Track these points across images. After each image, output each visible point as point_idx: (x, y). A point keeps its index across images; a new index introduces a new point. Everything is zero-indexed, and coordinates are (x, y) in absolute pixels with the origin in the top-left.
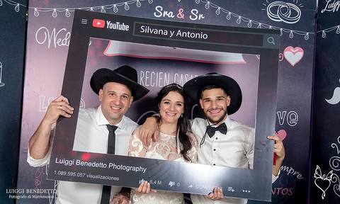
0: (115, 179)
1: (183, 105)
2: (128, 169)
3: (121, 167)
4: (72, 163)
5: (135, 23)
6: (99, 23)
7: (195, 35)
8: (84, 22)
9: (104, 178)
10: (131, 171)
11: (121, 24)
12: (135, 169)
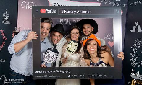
0: (59, 76)
1: (79, 33)
2: (63, 72)
3: (61, 71)
4: (41, 72)
5: (59, 9)
6: (43, 11)
7: (85, 12)
8: (37, 11)
9: (54, 76)
10: (64, 73)
11: (53, 10)
12: (66, 71)
